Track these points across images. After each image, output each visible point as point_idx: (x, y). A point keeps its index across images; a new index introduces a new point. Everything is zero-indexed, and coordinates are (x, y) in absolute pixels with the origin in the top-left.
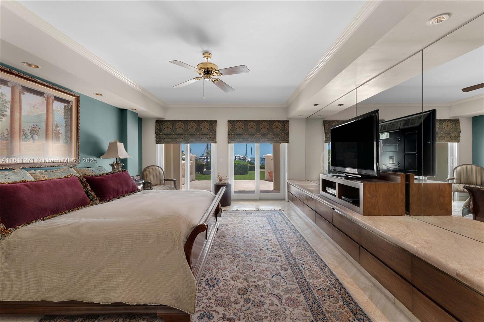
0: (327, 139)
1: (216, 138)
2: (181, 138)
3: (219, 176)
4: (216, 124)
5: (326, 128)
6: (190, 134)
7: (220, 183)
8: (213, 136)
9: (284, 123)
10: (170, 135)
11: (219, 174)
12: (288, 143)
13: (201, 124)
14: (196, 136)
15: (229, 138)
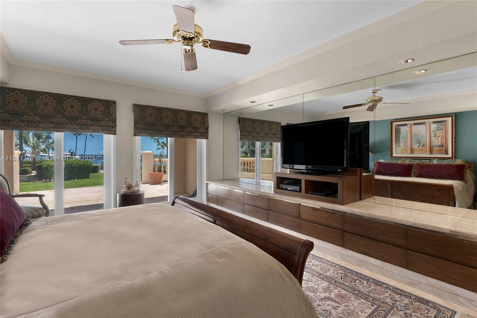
0: (242, 137)
1: (115, 127)
2: (48, 123)
3: (126, 182)
4: (115, 107)
5: (241, 126)
6: (67, 117)
7: (129, 191)
8: (111, 123)
9: (203, 116)
10: (24, 115)
11: (126, 179)
12: (207, 138)
13: (90, 103)
14: (80, 121)
15: (136, 128)
